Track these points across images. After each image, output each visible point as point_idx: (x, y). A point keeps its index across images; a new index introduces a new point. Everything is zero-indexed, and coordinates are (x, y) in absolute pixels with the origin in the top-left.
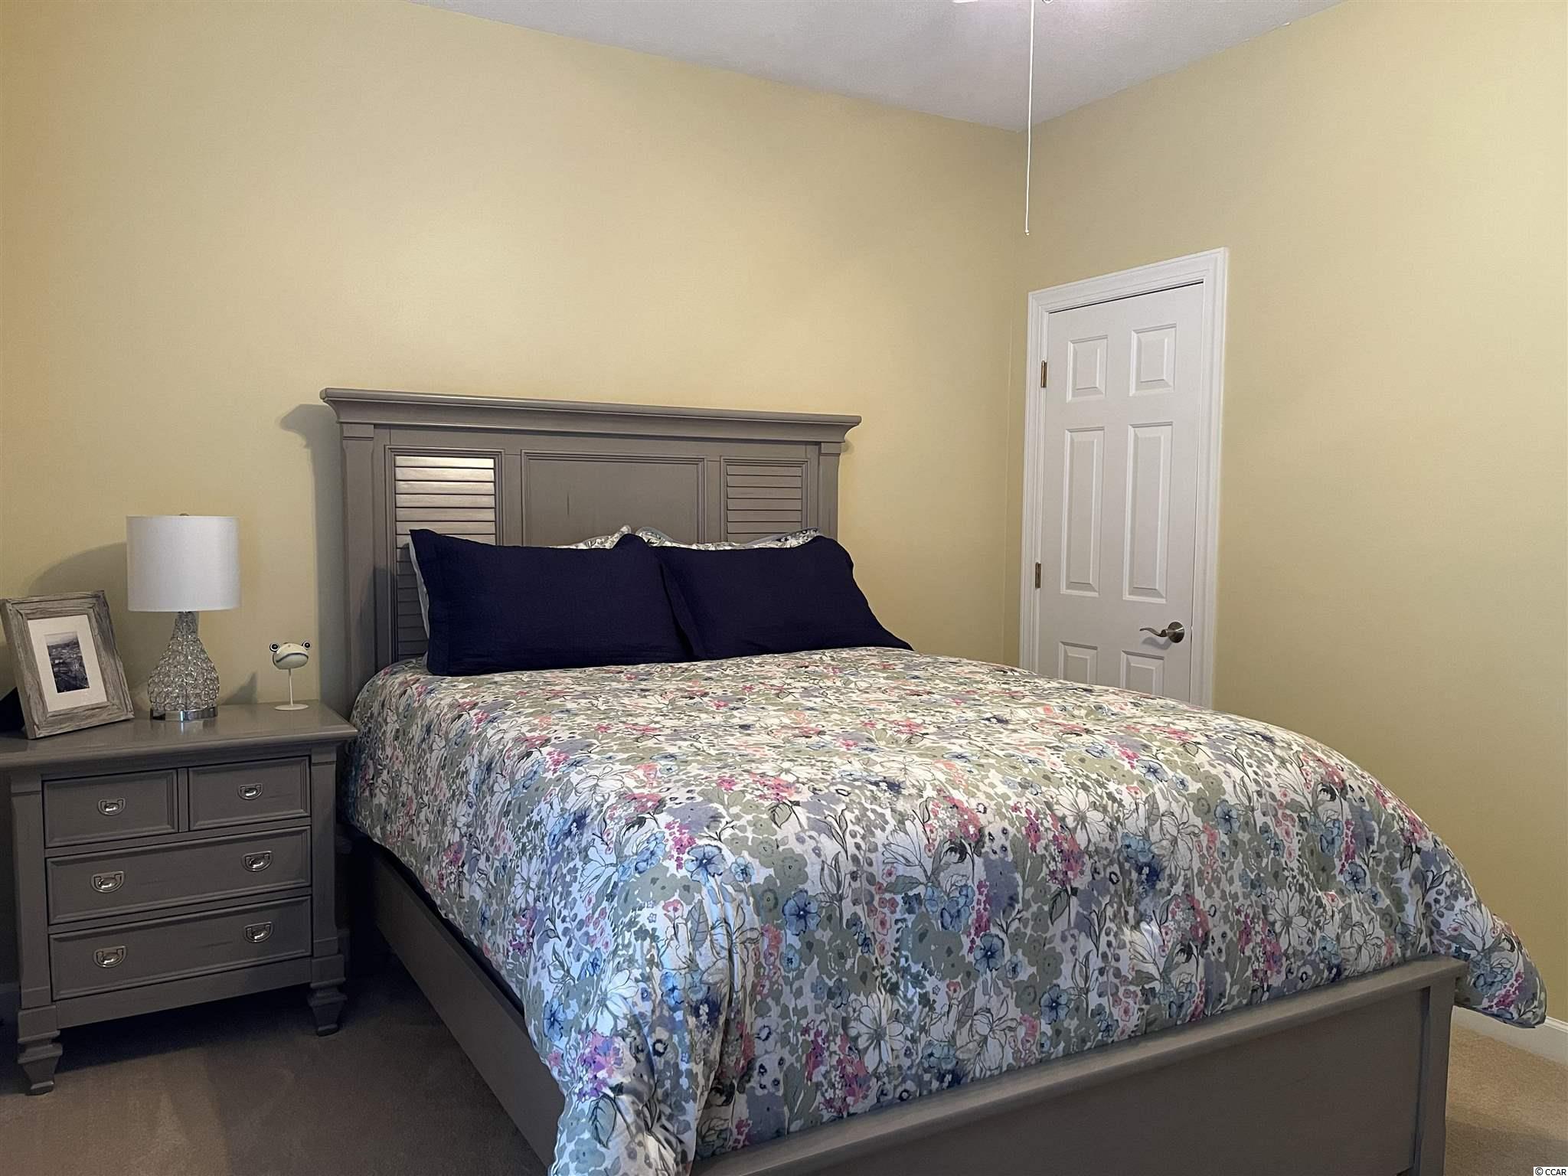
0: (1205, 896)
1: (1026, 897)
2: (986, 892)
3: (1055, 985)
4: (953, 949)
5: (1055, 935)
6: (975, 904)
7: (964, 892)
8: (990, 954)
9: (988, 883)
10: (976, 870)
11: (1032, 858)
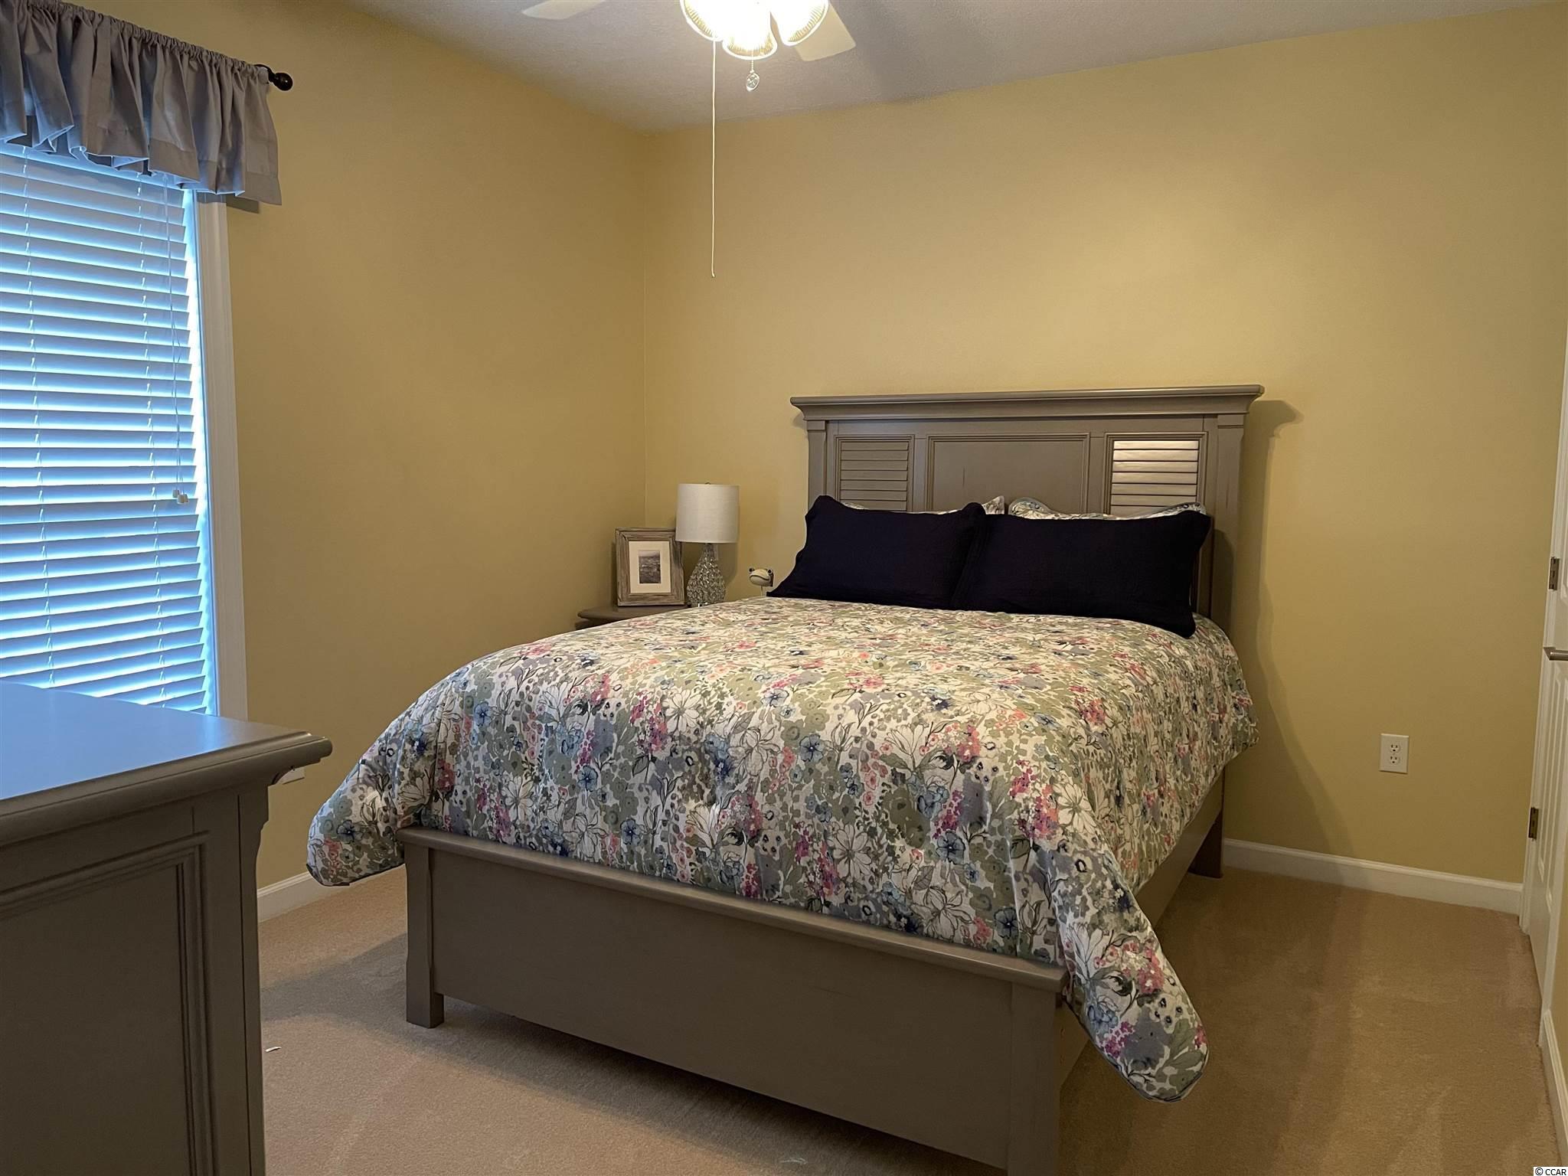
0: (765, 801)
1: (618, 751)
2: (591, 739)
3: (632, 819)
4: (566, 767)
5: (634, 784)
6: (583, 743)
7: (578, 734)
8: (588, 779)
9: (594, 734)
10: (588, 722)
11: (629, 727)
